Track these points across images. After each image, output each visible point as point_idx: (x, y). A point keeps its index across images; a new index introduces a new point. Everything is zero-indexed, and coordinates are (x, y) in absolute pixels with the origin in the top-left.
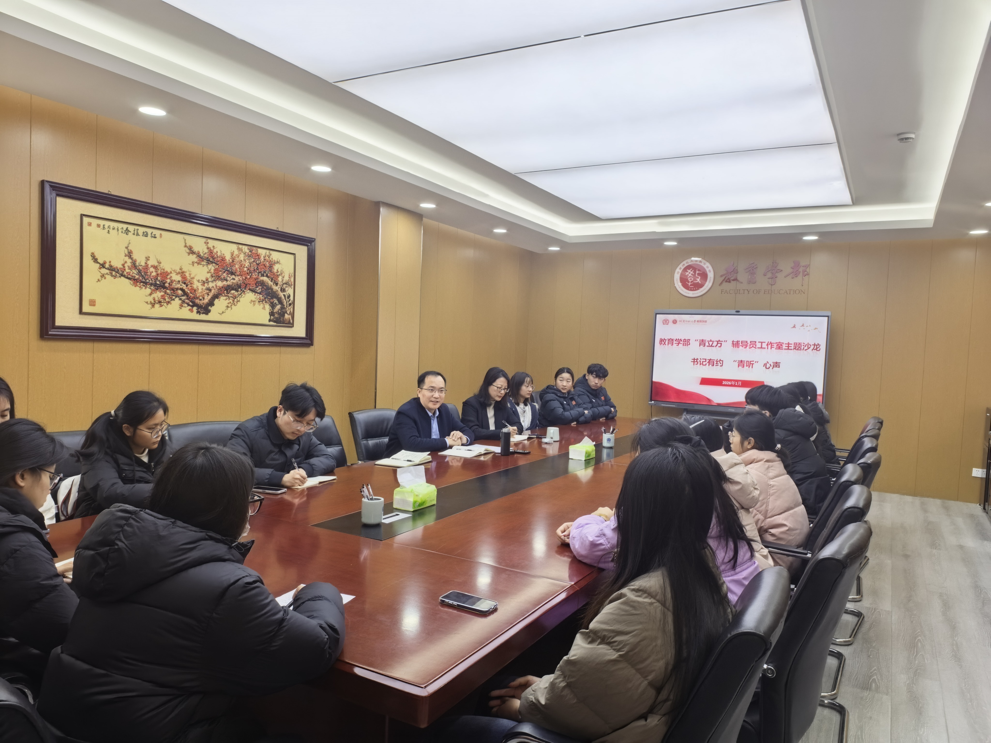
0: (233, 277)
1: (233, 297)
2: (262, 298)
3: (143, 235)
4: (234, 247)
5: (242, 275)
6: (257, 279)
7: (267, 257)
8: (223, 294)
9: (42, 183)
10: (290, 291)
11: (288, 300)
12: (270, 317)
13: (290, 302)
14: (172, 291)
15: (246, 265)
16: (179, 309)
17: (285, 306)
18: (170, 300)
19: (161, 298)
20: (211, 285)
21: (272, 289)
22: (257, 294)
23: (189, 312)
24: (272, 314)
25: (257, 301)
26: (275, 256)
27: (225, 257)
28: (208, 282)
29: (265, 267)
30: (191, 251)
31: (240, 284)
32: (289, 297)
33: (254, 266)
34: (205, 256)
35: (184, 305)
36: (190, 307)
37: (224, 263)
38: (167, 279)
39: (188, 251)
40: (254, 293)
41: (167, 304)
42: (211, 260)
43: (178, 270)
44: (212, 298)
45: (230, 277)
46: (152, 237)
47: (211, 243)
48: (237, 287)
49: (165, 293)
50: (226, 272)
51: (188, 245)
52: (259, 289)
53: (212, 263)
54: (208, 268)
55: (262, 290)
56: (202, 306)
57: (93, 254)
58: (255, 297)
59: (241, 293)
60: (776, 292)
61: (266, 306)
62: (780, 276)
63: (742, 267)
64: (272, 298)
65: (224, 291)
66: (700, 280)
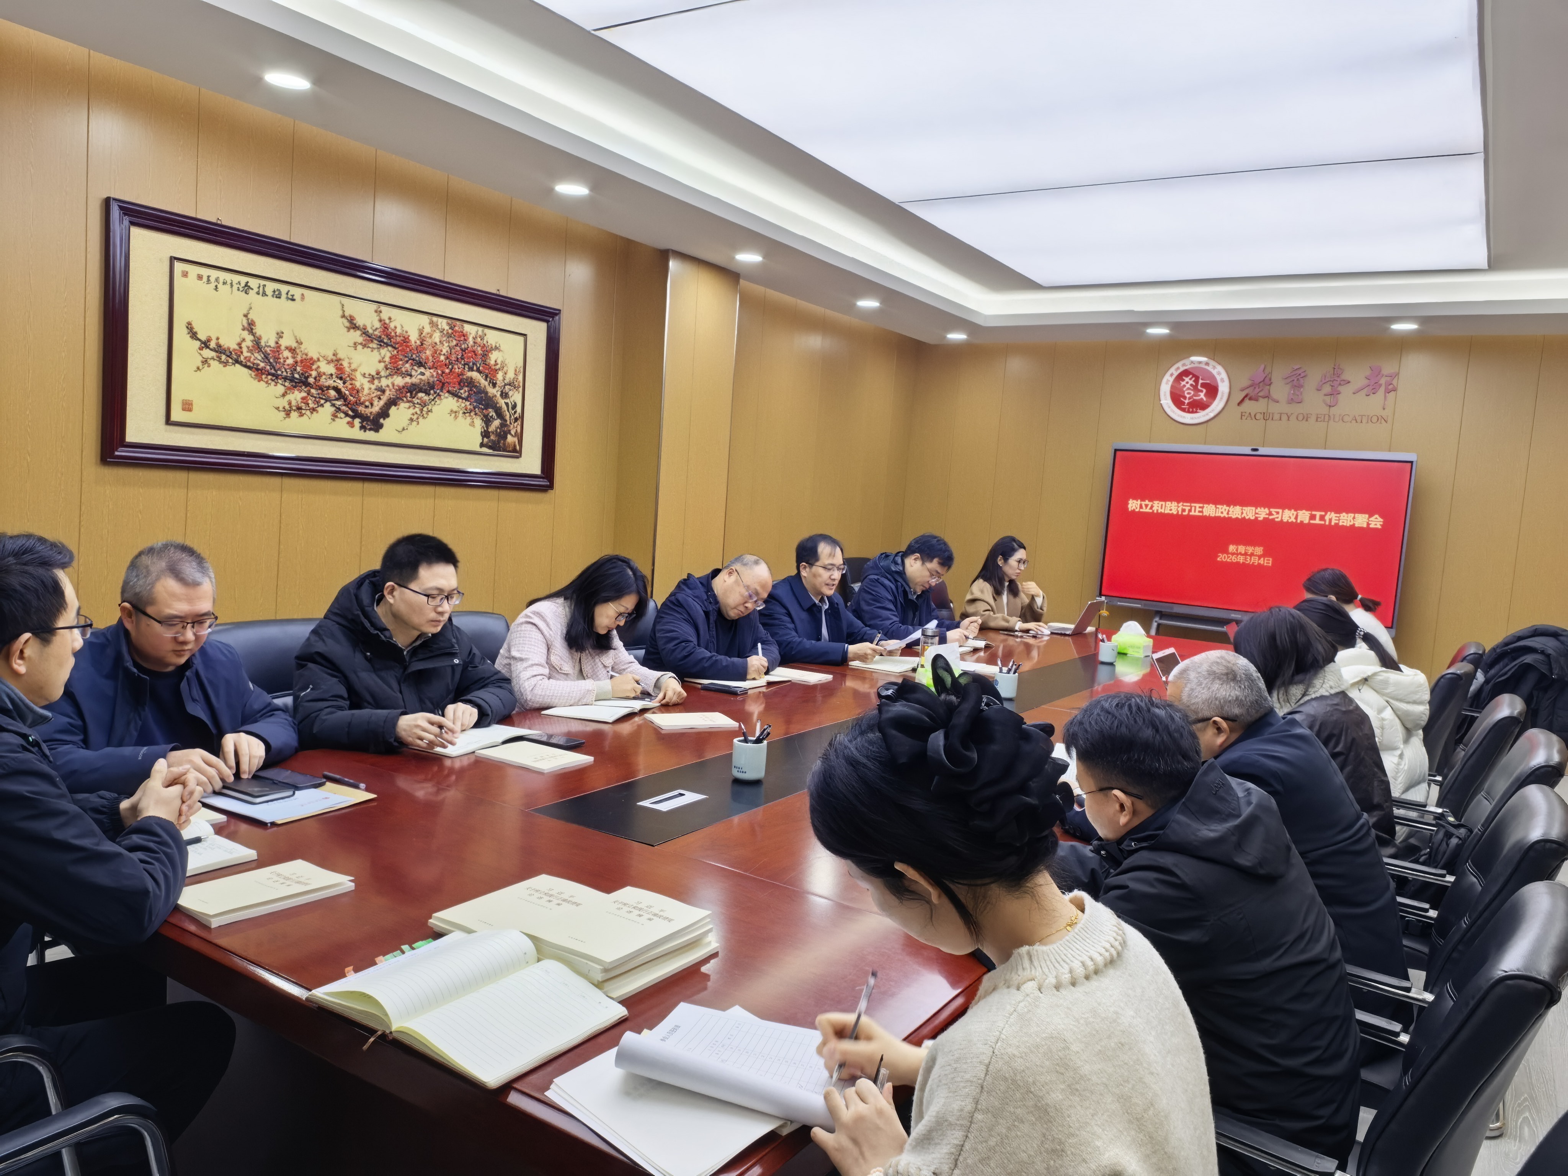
0: (422, 370)
1: (420, 404)
2: (469, 407)
3: (273, 296)
4: (425, 319)
5: (436, 368)
6: (462, 374)
7: (479, 339)
8: (405, 399)
9: (107, 202)
10: (516, 397)
11: (513, 412)
12: (483, 440)
13: (515, 416)
14: (320, 391)
15: (444, 351)
16: (332, 421)
17: (508, 423)
18: (316, 406)
19: (302, 402)
20: (384, 382)
21: (486, 393)
22: (460, 400)
23: (347, 426)
24: (485, 434)
25: (461, 412)
26: (492, 338)
27: (409, 336)
28: (379, 378)
29: (476, 355)
30: (353, 325)
31: (433, 382)
32: (514, 406)
33: (457, 353)
34: (376, 333)
35: (339, 416)
36: (348, 419)
37: (407, 346)
38: (312, 371)
39: (347, 324)
40: (456, 399)
41: (312, 413)
42: (385, 341)
43: (331, 357)
44: (386, 404)
45: (416, 371)
46: (288, 298)
47: (386, 312)
48: (428, 388)
49: (309, 393)
50: (410, 361)
51: (347, 314)
52: (464, 393)
53: (387, 345)
54: (380, 354)
55: (469, 393)
56: (370, 417)
57: (189, 324)
58: (458, 404)
59: (435, 398)
60: (1337, 419)
61: (475, 420)
62: (1345, 390)
63: (1279, 373)
64: (486, 408)
65: (407, 393)
66: (1205, 395)
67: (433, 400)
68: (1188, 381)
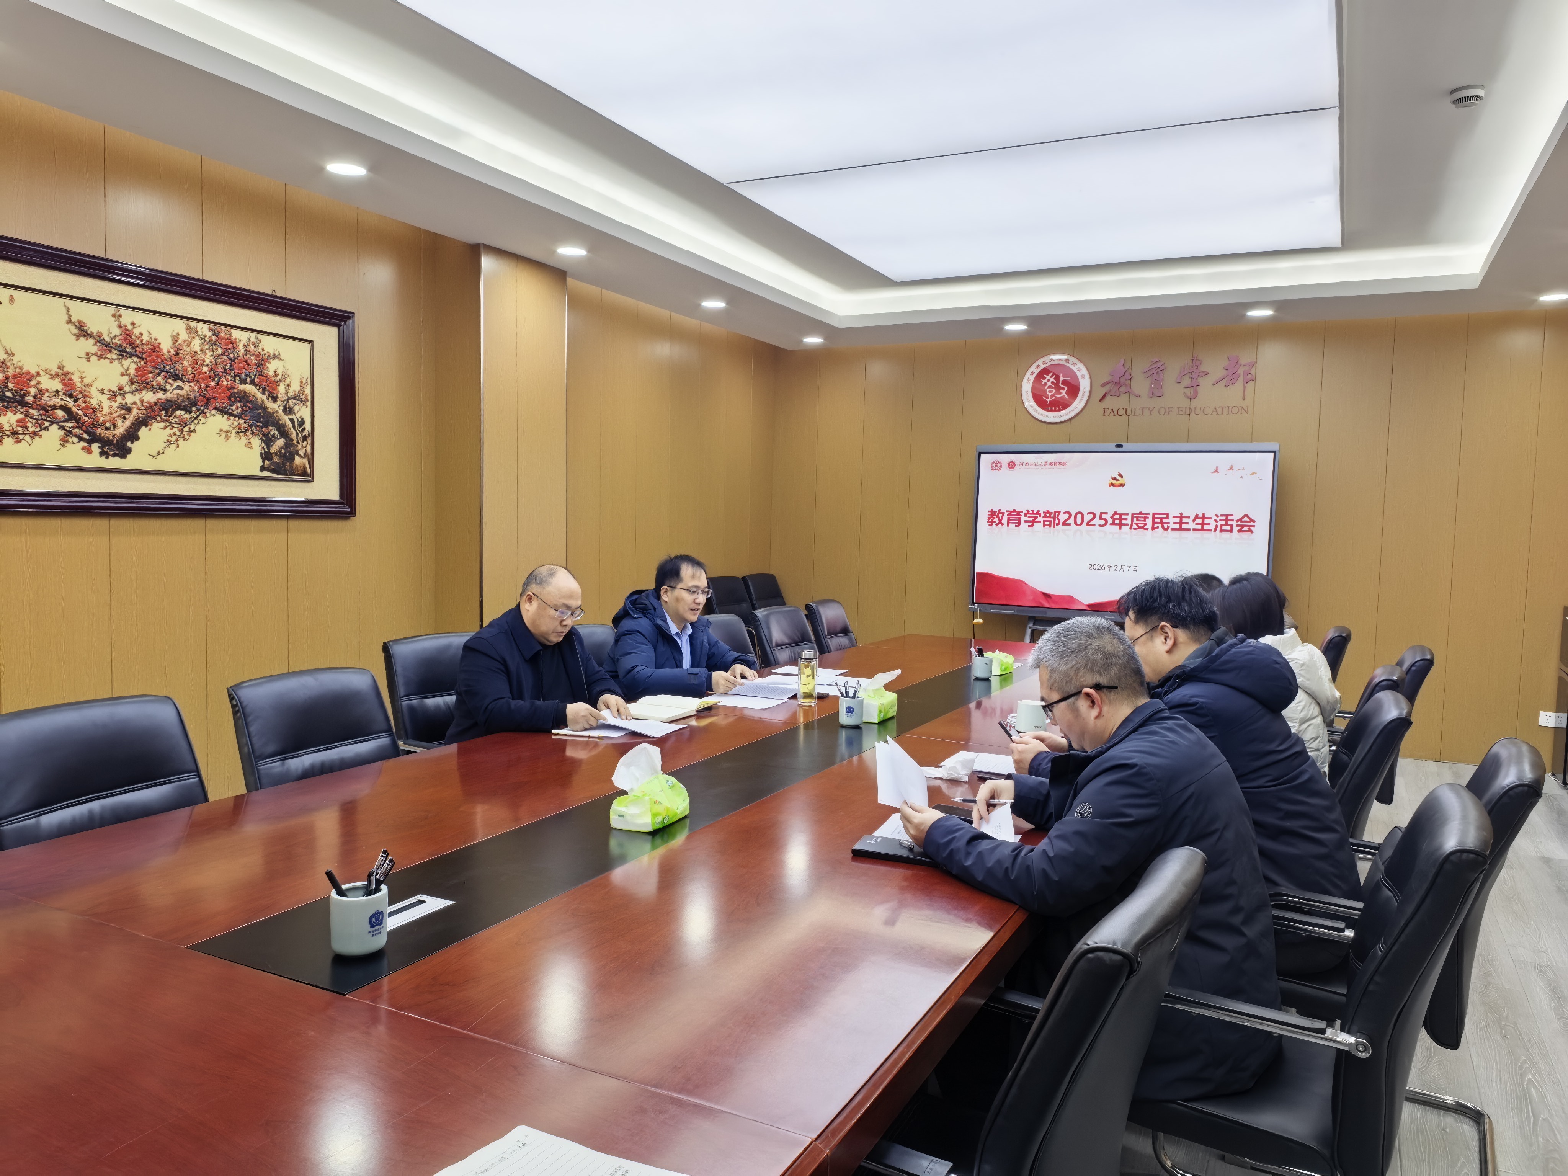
0: (180, 383)
1: (179, 424)
2: (243, 425)
4: (179, 326)
5: (198, 381)
6: (233, 388)
7: (252, 347)
8: (158, 418)
10: (303, 412)
11: (300, 430)
12: (263, 462)
13: (304, 434)
14: (42, 412)
15: (207, 361)
16: (60, 446)
17: (295, 442)
18: (38, 429)
19: (17, 426)
20: (129, 399)
21: (265, 409)
22: (232, 418)
23: (83, 452)
24: (266, 456)
25: (234, 432)
26: (269, 345)
27: (160, 344)
28: (123, 395)
29: (249, 365)
30: (82, 332)
31: (195, 397)
32: (302, 423)
33: (224, 363)
34: (114, 341)
35: (70, 440)
36: (83, 444)
37: (158, 356)
38: (30, 387)
39: (76, 331)
40: (226, 416)
41: (33, 438)
42: (128, 350)
43: (55, 370)
44: (133, 424)
45: (172, 385)
47: (128, 317)
48: (188, 405)
49: (27, 414)
50: (163, 373)
51: (74, 319)
52: (236, 408)
53: (131, 355)
54: (122, 366)
55: (243, 410)
56: (112, 441)
58: (229, 422)
59: (198, 416)
60: (1198, 411)
61: (252, 440)
62: (1205, 383)
63: (1139, 367)
64: (266, 425)
65: (161, 411)
66: (1066, 393)
67: (196, 418)
68: (1049, 379)
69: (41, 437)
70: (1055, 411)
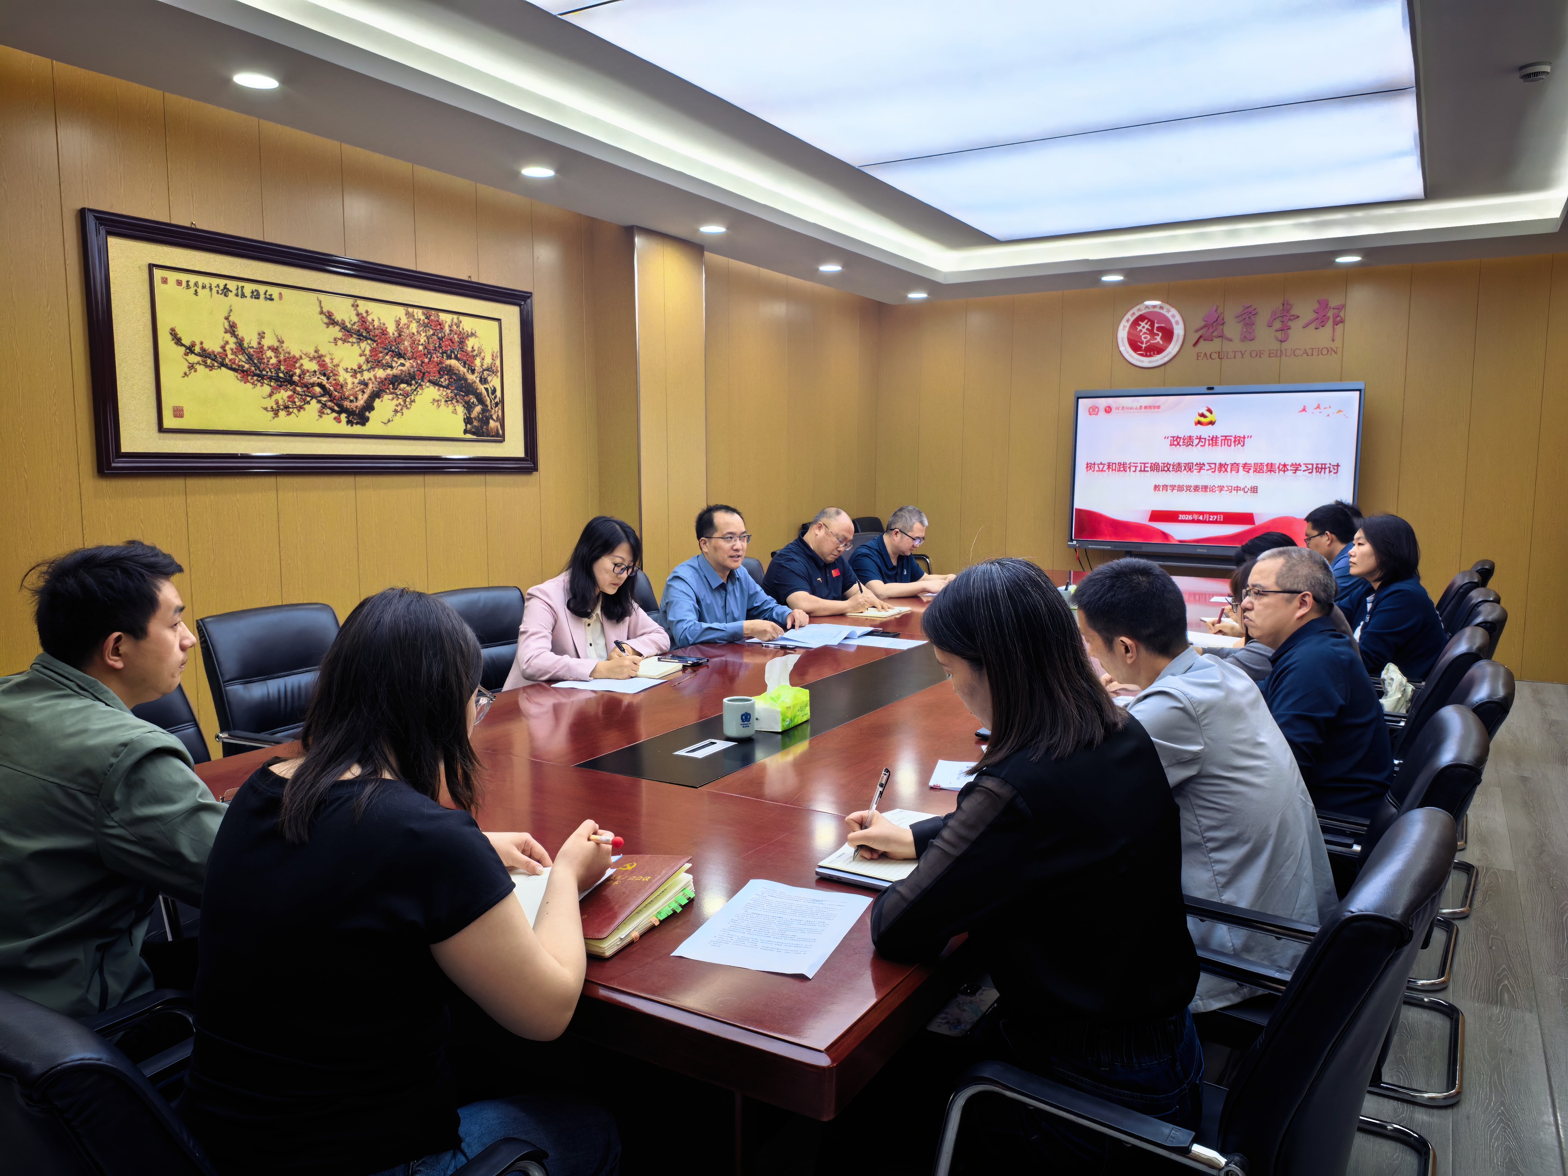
0: (402, 361)
1: (403, 395)
2: (450, 395)
3: (251, 297)
4: (400, 311)
5: (415, 358)
6: (441, 363)
7: (455, 327)
8: (388, 391)
9: (82, 214)
10: (495, 382)
11: (493, 397)
12: (466, 426)
13: (496, 401)
14: (305, 389)
15: (422, 341)
16: (319, 417)
17: (489, 408)
18: (303, 403)
19: (288, 401)
20: (367, 376)
21: (466, 380)
22: (441, 389)
23: (334, 422)
24: (468, 420)
25: (443, 400)
26: (468, 324)
27: (387, 328)
28: (362, 372)
29: (453, 343)
30: (331, 321)
31: (414, 372)
32: (494, 391)
33: (435, 342)
34: (354, 327)
35: (325, 412)
36: (335, 415)
37: (386, 339)
38: (296, 369)
39: (326, 320)
40: (437, 387)
41: (299, 411)
42: (364, 334)
43: (312, 354)
44: (370, 397)
45: (397, 362)
46: (266, 299)
47: (363, 306)
48: (409, 379)
49: (294, 391)
50: (390, 353)
51: (325, 310)
52: (444, 381)
53: (367, 338)
54: (360, 348)
55: (450, 382)
56: (355, 411)
57: (173, 330)
58: (440, 393)
59: (417, 388)
60: (1289, 353)
61: (457, 408)
62: (1296, 326)
63: (1231, 313)
64: (467, 394)
65: (389, 384)
66: (1161, 338)
67: (415, 390)
68: (1144, 326)
69: (305, 410)
70: (1150, 356)
